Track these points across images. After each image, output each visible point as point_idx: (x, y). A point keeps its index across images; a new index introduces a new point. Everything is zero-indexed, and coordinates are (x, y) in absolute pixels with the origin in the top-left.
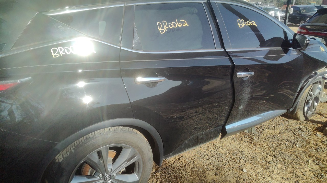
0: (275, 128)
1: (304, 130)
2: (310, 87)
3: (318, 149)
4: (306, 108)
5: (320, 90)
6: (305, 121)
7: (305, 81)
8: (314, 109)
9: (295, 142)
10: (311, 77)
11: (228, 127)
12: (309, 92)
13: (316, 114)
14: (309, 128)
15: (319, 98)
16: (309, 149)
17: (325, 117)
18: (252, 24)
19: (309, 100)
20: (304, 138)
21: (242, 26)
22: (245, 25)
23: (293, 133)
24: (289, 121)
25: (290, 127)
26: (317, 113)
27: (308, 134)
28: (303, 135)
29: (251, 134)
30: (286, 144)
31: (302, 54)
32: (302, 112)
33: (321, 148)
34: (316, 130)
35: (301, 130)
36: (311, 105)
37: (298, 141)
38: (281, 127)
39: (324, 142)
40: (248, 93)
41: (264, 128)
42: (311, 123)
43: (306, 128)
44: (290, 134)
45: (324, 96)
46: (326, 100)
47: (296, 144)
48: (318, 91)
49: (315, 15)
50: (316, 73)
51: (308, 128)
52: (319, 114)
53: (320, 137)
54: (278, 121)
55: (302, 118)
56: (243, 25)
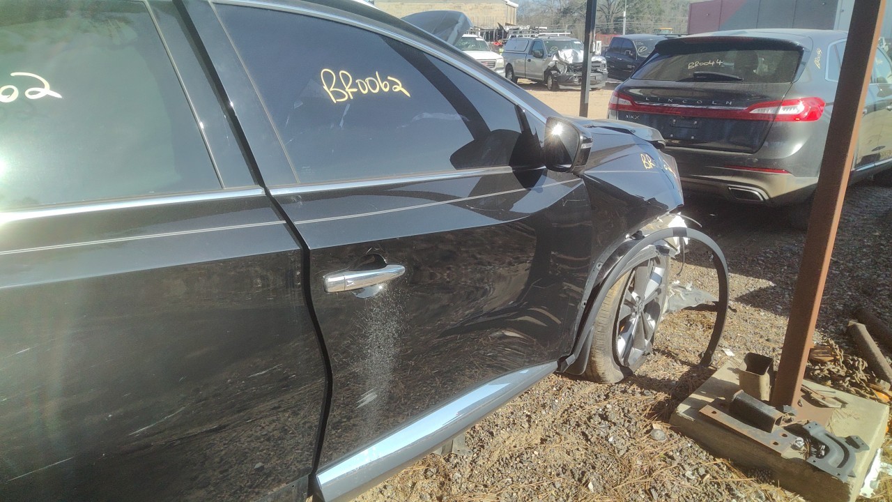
0: (529, 421)
1: (614, 419)
2: (623, 280)
3: (653, 491)
4: (621, 344)
5: (660, 280)
6: (622, 382)
7: (607, 265)
8: (646, 338)
9: (583, 473)
10: (622, 251)
11: (324, 478)
12: (623, 294)
13: (654, 354)
14: (630, 410)
15: (660, 303)
16: (627, 495)
17: (680, 361)
18: (386, 86)
19: (629, 317)
20: (613, 451)
21: (345, 96)
22: (355, 90)
23: (584, 434)
24: (576, 390)
25: (577, 412)
26: (658, 350)
27: (627, 433)
28: (611, 440)
29: (448, 460)
30: (555, 487)
31: (583, 182)
32: (610, 359)
33: (663, 485)
34: (650, 416)
35: (609, 421)
36: (638, 331)
37: (594, 468)
38: (547, 416)
39: (672, 458)
40: (391, 340)
41: (497, 425)
42: (639, 390)
43: (623, 409)
44: (573, 438)
45: (676, 293)
46: (682, 304)
47: (587, 481)
48: (652, 286)
49: (652, 58)
50: (638, 236)
51: (628, 410)
52: (663, 353)
53: (662, 442)
54: (542, 392)
55: (612, 374)
56: (349, 91)
